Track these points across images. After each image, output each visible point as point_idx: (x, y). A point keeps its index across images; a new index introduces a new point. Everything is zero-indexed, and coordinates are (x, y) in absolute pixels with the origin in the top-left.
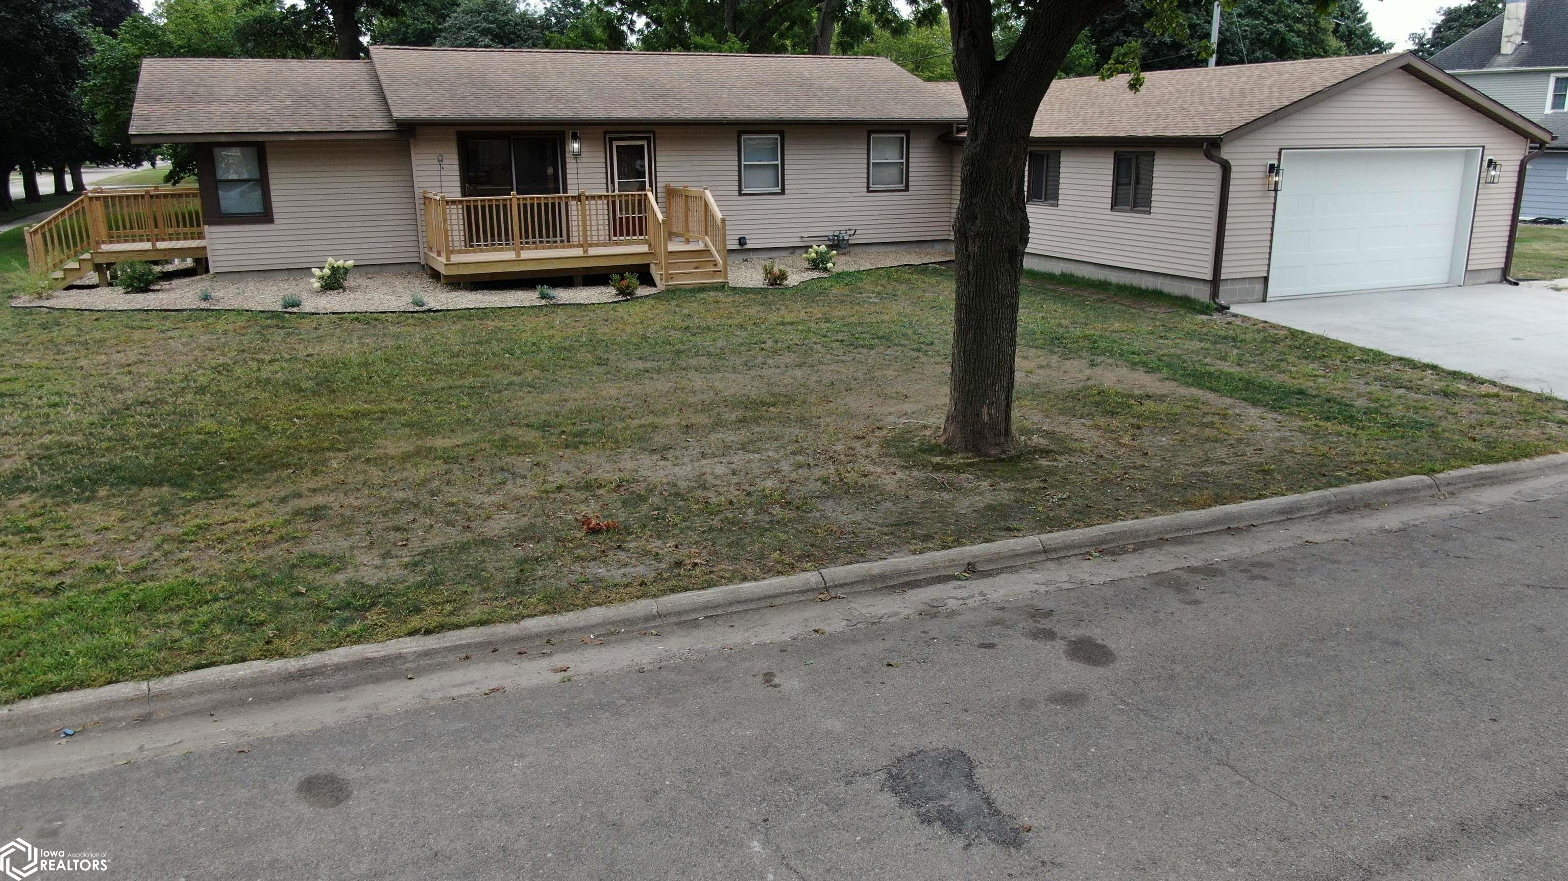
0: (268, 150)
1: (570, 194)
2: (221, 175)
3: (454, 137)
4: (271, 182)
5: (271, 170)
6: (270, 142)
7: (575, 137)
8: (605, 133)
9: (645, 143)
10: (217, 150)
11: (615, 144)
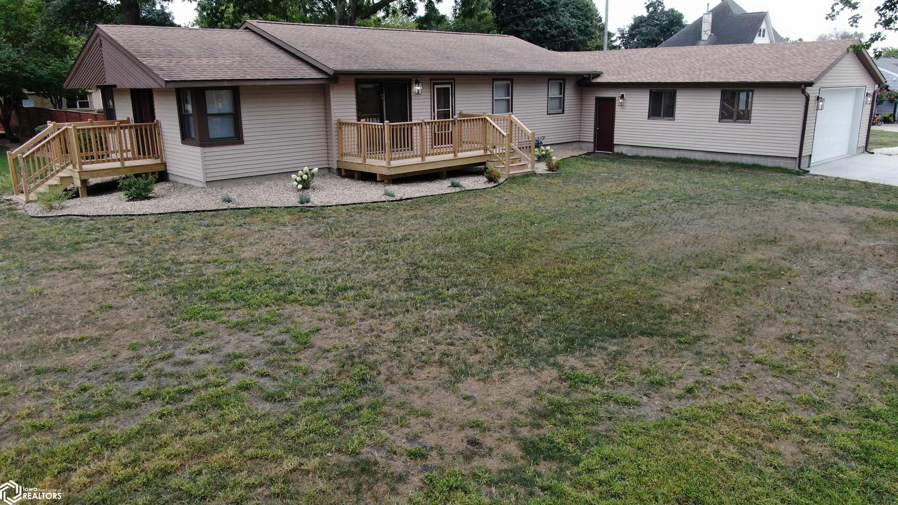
0: (241, 92)
1: (413, 122)
2: (210, 111)
3: (353, 83)
4: (243, 115)
5: (242, 106)
6: (243, 86)
7: (417, 82)
8: (431, 80)
9: (450, 86)
10: (208, 93)
11: (436, 87)
